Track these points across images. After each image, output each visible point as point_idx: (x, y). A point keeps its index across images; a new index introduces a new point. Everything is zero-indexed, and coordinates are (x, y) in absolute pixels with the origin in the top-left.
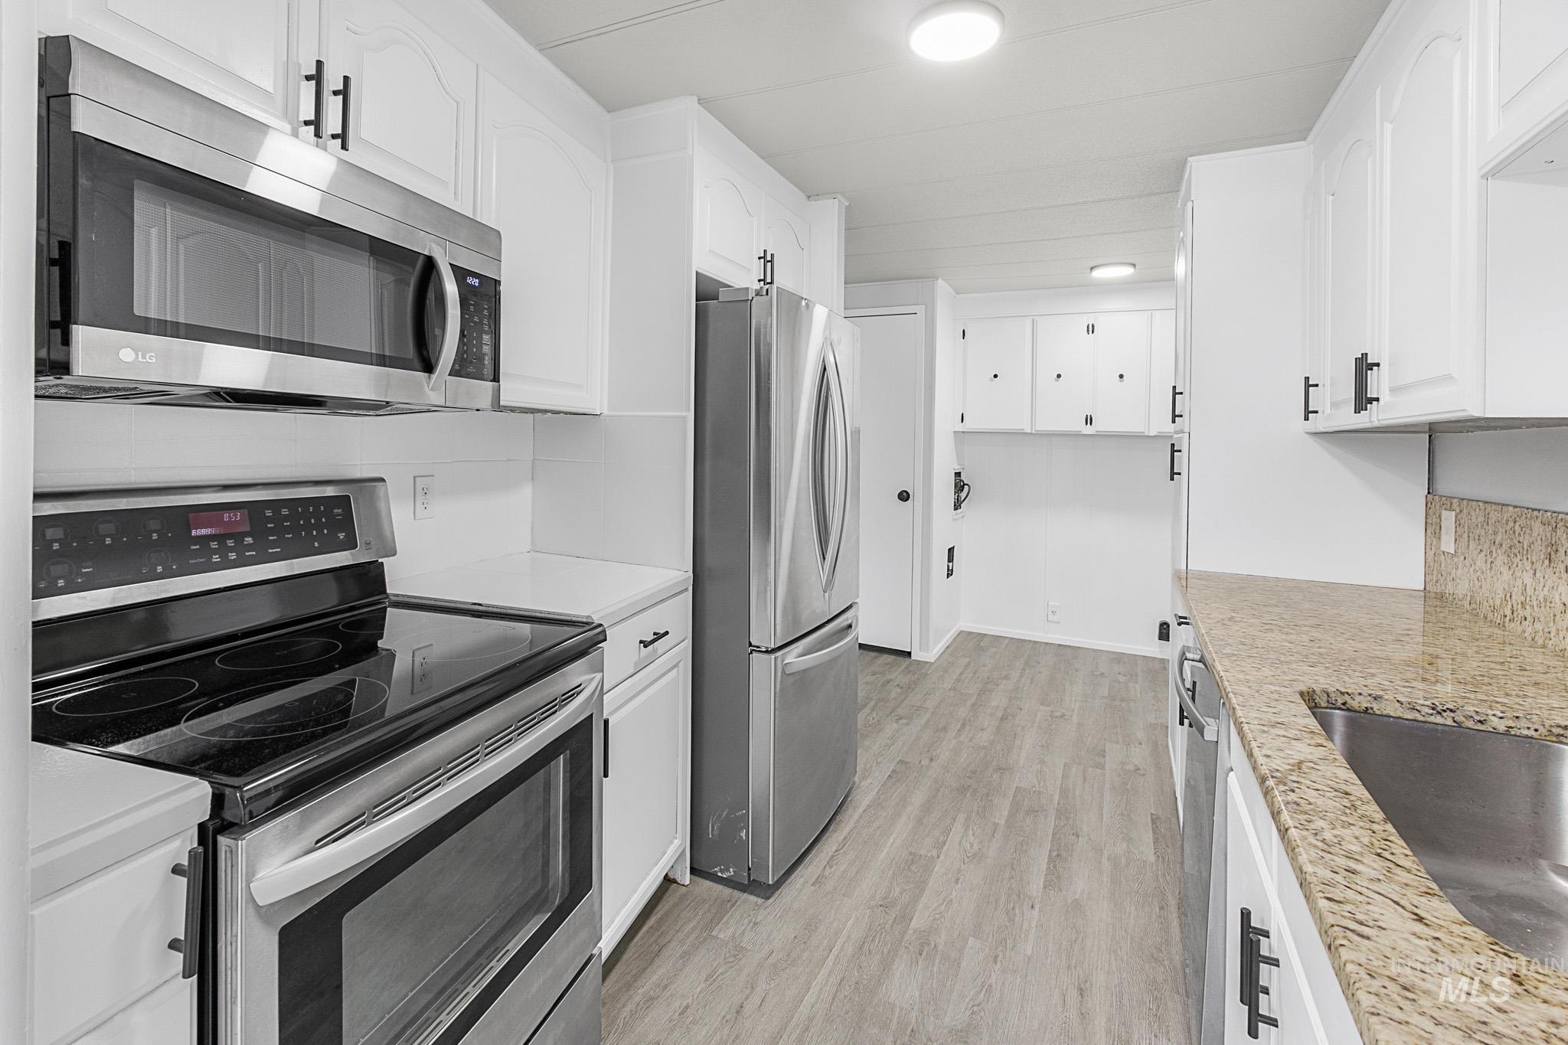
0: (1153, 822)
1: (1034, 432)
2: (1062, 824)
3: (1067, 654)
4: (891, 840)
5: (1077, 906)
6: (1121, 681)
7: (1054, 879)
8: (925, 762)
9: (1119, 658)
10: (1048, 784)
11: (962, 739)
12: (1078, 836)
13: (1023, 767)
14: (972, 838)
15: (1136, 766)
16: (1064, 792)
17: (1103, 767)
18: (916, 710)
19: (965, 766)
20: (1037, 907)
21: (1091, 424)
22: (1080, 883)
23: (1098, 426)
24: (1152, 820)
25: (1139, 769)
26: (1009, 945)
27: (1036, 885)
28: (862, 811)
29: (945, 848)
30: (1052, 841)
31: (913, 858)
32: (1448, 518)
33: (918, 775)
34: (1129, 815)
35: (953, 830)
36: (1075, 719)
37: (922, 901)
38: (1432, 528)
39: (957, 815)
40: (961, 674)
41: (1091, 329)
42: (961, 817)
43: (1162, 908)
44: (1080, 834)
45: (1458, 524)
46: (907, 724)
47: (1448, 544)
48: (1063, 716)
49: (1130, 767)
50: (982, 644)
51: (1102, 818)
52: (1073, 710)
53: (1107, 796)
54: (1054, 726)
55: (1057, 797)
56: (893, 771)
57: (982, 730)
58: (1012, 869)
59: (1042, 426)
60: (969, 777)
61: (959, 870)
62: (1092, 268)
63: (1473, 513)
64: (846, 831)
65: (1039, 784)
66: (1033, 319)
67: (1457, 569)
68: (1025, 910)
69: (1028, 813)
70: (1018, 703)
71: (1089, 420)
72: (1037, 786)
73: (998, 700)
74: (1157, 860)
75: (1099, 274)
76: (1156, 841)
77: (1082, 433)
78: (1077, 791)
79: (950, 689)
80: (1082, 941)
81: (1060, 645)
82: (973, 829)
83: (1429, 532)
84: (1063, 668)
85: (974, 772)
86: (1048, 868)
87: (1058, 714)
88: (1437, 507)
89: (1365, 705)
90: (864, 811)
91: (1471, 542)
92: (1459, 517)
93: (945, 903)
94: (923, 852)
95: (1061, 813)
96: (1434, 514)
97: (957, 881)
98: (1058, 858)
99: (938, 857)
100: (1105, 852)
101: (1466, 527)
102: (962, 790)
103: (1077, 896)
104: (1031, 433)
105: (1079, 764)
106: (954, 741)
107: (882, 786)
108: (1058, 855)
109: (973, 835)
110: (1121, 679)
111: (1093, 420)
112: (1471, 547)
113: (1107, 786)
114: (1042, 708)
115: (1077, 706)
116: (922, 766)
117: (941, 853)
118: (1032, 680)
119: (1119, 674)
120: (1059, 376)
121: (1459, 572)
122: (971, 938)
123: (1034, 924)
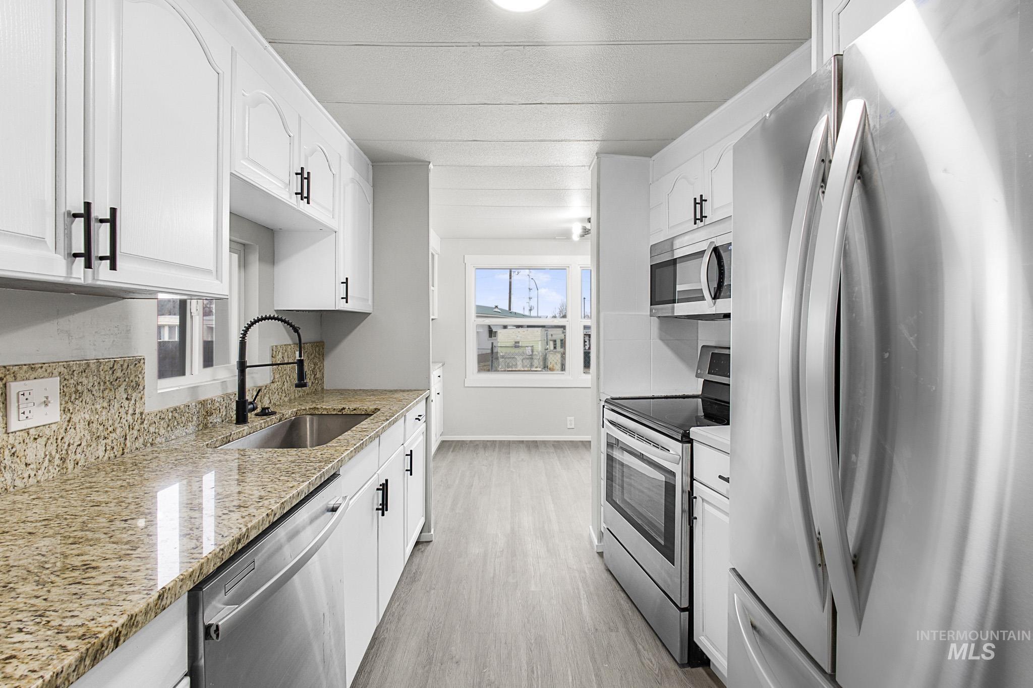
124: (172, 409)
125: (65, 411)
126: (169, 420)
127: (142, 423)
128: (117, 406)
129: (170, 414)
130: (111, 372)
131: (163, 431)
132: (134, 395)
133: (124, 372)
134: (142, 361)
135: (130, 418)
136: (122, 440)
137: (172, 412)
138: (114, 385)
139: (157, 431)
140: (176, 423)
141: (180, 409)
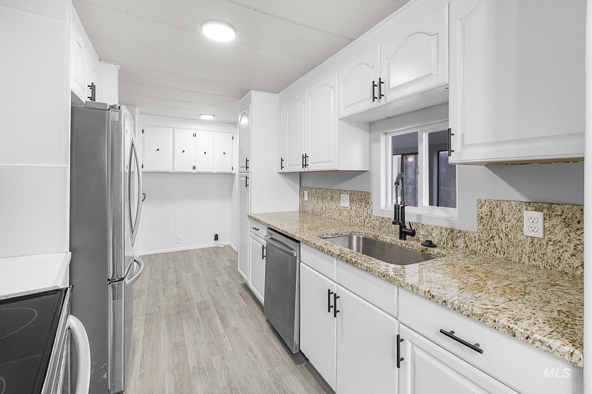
0: (241, 295)
1: (174, 172)
2: (218, 308)
3: (186, 253)
4: (162, 344)
5: (236, 329)
6: (208, 257)
7: (225, 325)
8: (157, 310)
9: (203, 250)
10: (206, 297)
11: (166, 295)
12: (224, 309)
13: (194, 296)
14: (192, 327)
15: (227, 281)
16: (212, 298)
17: (219, 286)
18: (140, 292)
19: (174, 304)
20: (225, 336)
21: (195, 169)
22: (233, 322)
23: (198, 170)
24: (240, 295)
25: (228, 282)
26: (225, 352)
27: (221, 330)
28: (142, 340)
29: (185, 335)
30: (218, 314)
31: (176, 345)
32: (306, 193)
33: (157, 316)
34: (234, 296)
35: (184, 328)
36: (201, 274)
37: (189, 357)
38: (302, 196)
39: (182, 322)
40: (150, 272)
41: (195, 135)
42: (184, 322)
43: (256, 317)
44: (224, 308)
45: (309, 193)
46: (140, 299)
47: (306, 199)
48: (197, 274)
49: (226, 282)
50: (151, 259)
51: (227, 301)
52: (199, 271)
53: (225, 294)
54: (196, 279)
55: (211, 300)
56: (146, 319)
57: (172, 289)
58: (211, 329)
59: (177, 170)
60: (178, 308)
61: (195, 339)
62: (200, 115)
63: (312, 191)
64: (140, 352)
65: (203, 299)
66: (173, 129)
67: (308, 204)
68: (223, 339)
69: (205, 310)
70: (179, 275)
71: (194, 168)
72: (203, 300)
73: (171, 277)
74: (247, 305)
75: (202, 117)
76: (244, 300)
77: (192, 172)
78: (216, 296)
79: (149, 279)
80: (243, 338)
81: (181, 251)
82: (191, 324)
83: (300, 197)
84: (187, 259)
85: (179, 305)
86: (222, 323)
87: (195, 274)
88: (303, 190)
89: (326, 237)
90: (143, 340)
91: (312, 198)
92: (309, 192)
93: (197, 353)
94: (178, 341)
95: (215, 304)
96: (302, 192)
97: (196, 343)
98: (223, 319)
99: (185, 339)
100: (234, 310)
101: (311, 194)
102: (178, 313)
103: (234, 326)
104: (173, 172)
105: (211, 287)
106: (164, 297)
107: (144, 327)
108: (222, 318)
109: (192, 326)
110: (208, 256)
111: (196, 168)
112: (312, 199)
113: (223, 291)
114: (189, 274)
115: (200, 269)
116: (157, 312)
117: (185, 338)
118: (179, 266)
119: (206, 255)
120: (184, 151)
121: (309, 205)
122: (212, 358)
123: (228, 341)
124: (382, 217)
125: (350, 205)
126: (380, 222)
127: (370, 218)
128: (362, 208)
129: (381, 219)
130: (361, 196)
131: (378, 225)
132: (367, 206)
133: (364, 197)
134: (370, 194)
135: (366, 214)
136: (364, 221)
137: (381, 218)
138: (361, 200)
139: (375, 224)
140: (383, 224)
141: (385, 219)
